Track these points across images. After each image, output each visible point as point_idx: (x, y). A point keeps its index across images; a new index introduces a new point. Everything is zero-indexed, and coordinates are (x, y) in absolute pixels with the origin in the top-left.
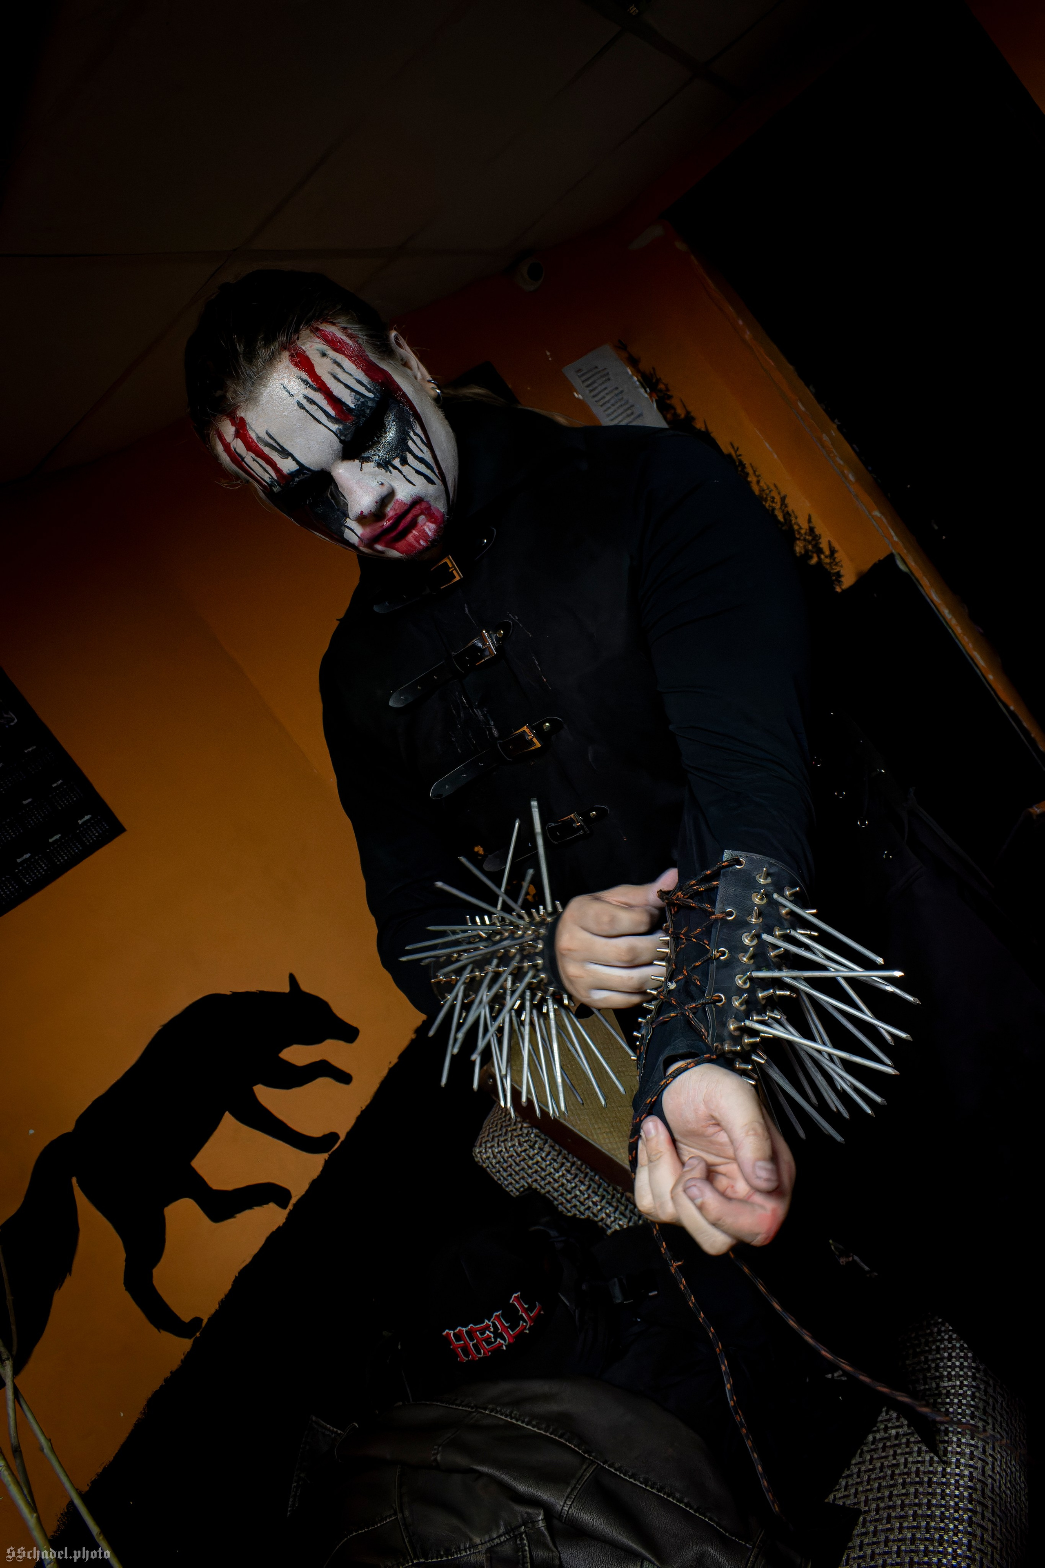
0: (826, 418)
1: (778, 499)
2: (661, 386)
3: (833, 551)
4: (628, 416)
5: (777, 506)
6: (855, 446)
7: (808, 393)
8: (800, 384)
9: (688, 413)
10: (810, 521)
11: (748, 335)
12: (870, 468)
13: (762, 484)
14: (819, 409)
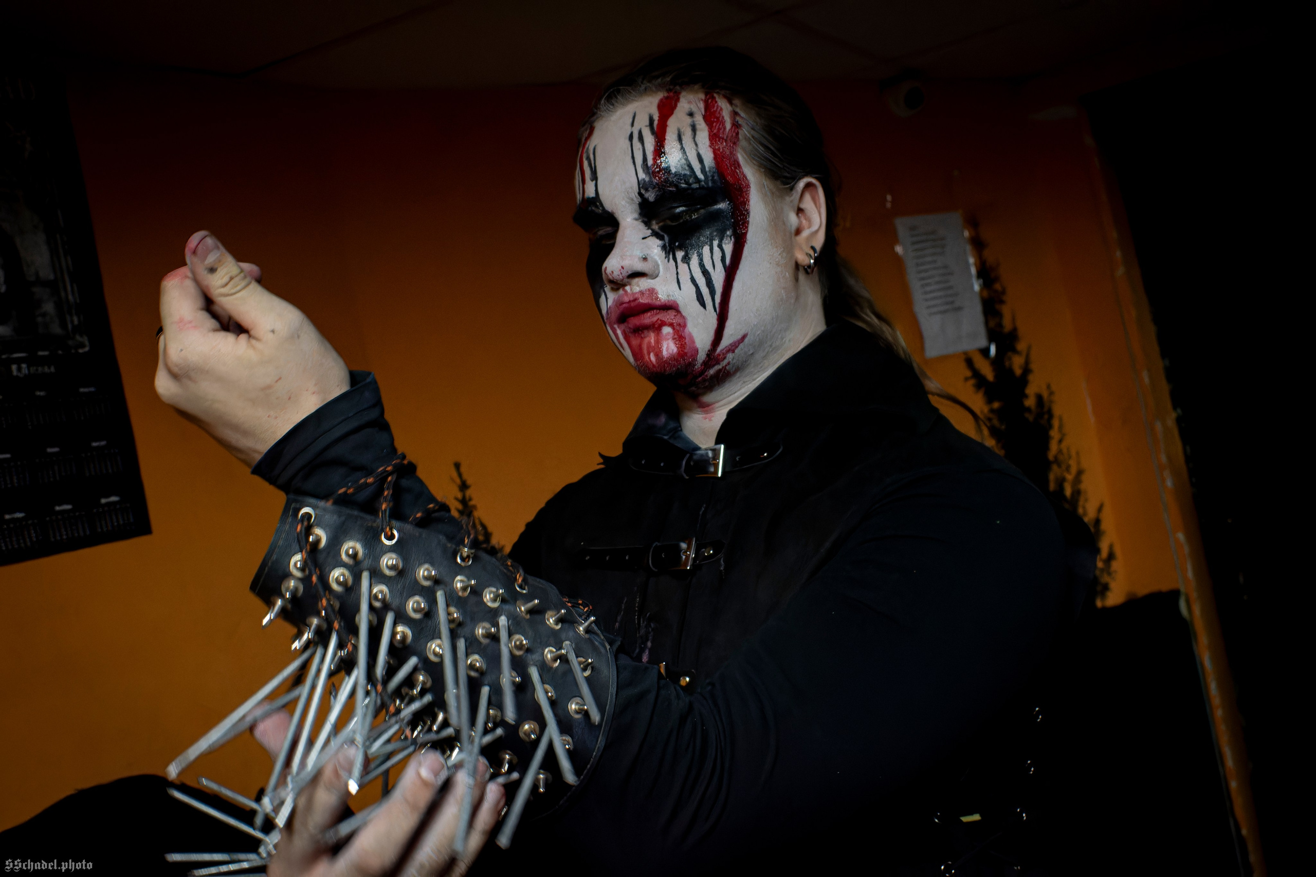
0: (1169, 405)
1: (1074, 470)
2: (997, 286)
3: (1111, 556)
4: (947, 303)
5: (1070, 477)
6: (1188, 448)
7: (1159, 364)
8: (1155, 349)
9: (1015, 330)
10: (1100, 509)
11: (1120, 271)
12: (1194, 480)
13: (1064, 445)
14: (1165, 388)
